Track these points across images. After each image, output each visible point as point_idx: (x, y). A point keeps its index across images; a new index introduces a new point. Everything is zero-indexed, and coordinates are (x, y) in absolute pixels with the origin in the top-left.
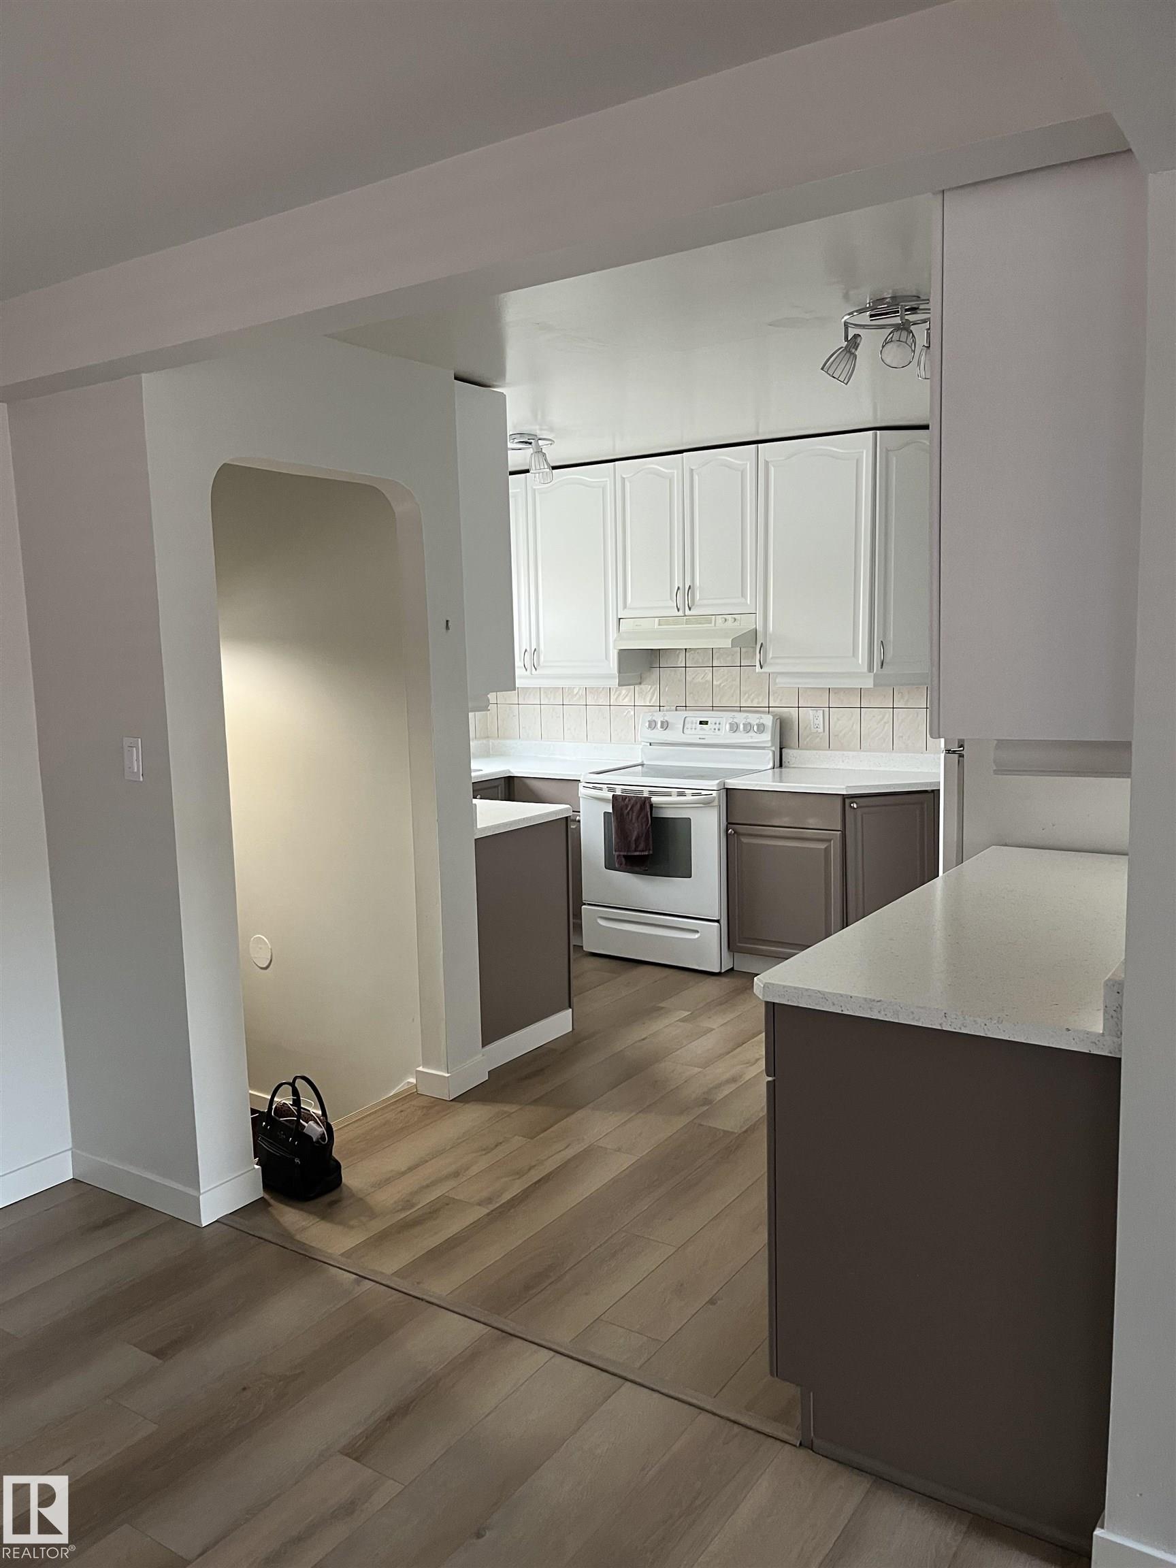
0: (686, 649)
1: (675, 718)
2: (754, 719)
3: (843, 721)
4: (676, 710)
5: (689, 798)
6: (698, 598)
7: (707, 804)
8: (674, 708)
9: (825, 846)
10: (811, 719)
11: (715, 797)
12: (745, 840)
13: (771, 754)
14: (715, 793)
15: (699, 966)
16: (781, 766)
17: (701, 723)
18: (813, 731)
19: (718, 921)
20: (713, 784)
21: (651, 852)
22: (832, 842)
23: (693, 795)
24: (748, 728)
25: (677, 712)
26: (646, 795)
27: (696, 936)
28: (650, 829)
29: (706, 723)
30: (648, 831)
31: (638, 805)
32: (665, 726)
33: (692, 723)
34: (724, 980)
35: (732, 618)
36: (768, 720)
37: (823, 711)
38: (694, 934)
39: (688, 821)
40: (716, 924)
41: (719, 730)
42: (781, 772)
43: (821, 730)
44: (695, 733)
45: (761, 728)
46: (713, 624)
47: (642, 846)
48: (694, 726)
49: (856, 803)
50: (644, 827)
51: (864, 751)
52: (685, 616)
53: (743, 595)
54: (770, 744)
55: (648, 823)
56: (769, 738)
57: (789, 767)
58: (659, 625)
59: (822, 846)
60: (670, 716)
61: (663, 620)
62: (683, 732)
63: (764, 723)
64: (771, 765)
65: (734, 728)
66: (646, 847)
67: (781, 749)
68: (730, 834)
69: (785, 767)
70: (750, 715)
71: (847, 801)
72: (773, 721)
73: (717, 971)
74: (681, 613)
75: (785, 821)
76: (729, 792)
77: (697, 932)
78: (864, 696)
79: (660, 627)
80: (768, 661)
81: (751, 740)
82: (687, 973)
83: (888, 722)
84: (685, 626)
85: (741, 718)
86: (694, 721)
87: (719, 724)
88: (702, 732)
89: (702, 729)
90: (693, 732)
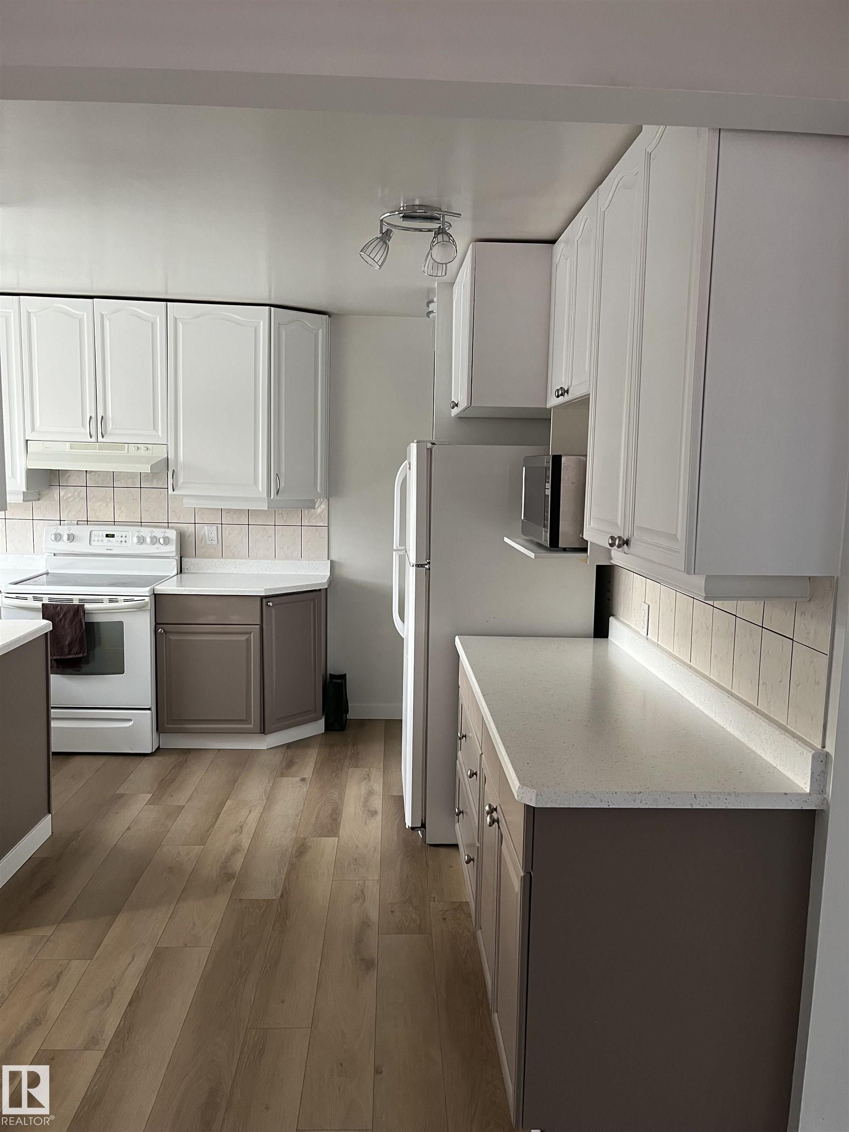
0: (86, 471)
1: (82, 531)
2: (159, 533)
3: (234, 535)
4: (77, 524)
5: (121, 604)
6: (111, 428)
7: (140, 608)
8: (76, 522)
9: (246, 638)
10: (208, 532)
11: (147, 602)
12: (173, 637)
13: (175, 562)
14: (147, 599)
15: (132, 750)
16: (181, 572)
17: (107, 536)
18: (207, 543)
19: (149, 709)
20: (146, 591)
21: (85, 654)
22: (252, 634)
23: (126, 601)
24: (155, 540)
25: (79, 526)
26: (76, 602)
27: (131, 723)
28: (84, 634)
29: (113, 536)
30: (82, 637)
31: (72, 613)
32: (71, 537)
33: (99, 536)
34: (154, 759)
35: (144, 447)
36: (172, 534)
37: (217, 526)
38: (128, 722)
39: (121, 623)
40: (149, 712)
41: (125, 542)
42: (181, 578)
43: (215, 542)
44: (101, 545)
45: (167, 541)
46: (126, 451)
47: (75, 650)
48: (100, 539)
49: (272, 602)
50: (78, 632)
51: (252, 559)
52: (97, 442)
53: (155, 427)
54: (174, 554)
55: (82, 628)
56: (174, 549)
57: (188, 573)
58: (71, 448)
59: (244, 637)
60: (75, 530)
61: (73, 444)
62: (90, 544)
63: (168, 536)
64: (175, 572)
65: (141, 540)
66: (80, 649)
67: (181, 557)
68: (160, 633)
69: (185, 573)
70: (154, 529)
71: (264, 601)
72: (176, 534)
73: (150, 752)
74: (93, 439)
75: (211, 619)
76: (157, 598)
77: (130, 720)
78: (251, 516)
79: (71, 450)
80: (179, 485)
81: (157, 551)
82: (121, 758)
83: (271, 536)
84: (98, 451)
85: (146, 532)
86: (101, 534)
87: (126, 537)
88: (109, 544)
89: (109, 541)
90: (100, 543)
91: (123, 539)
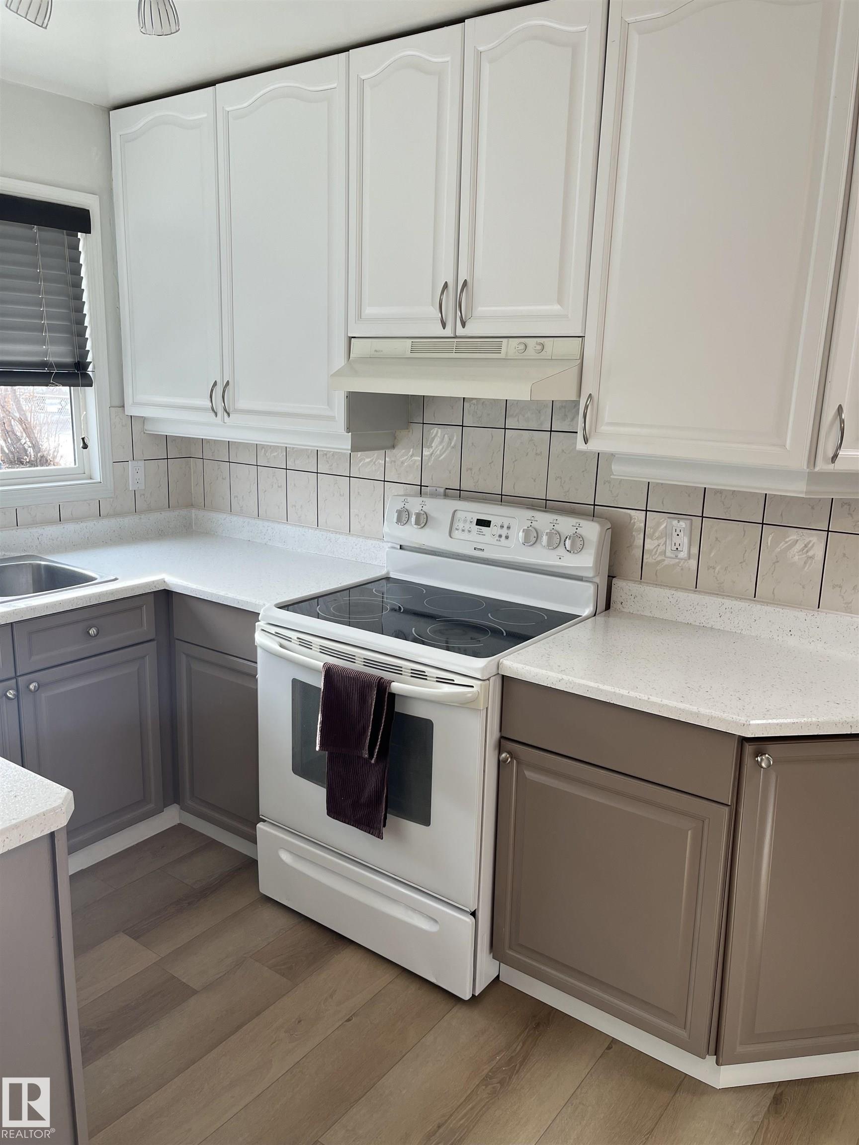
1: (441, 509)
2: (566, 525)
8: (442, 490)
12: (530, 775)
13: (593, 589)
14: (477, 686)
16: (608, 607)
17: (479, 522)
18: (669, 557)
19: (472, 914)
23: (440, 679)
24: (556, 540)
29: (488, 524)
32: (423, 519)
33: (465, 521)
36: (592, 529)
37: (692, 521)
38: (431, 923)
39: (431, 726)
40: (468, 918)
41: (507, 537)
44: (468, 539)
45: (577, 543)
48: (467, 527)
49: (767, 756)
52: (455, 337)
53: (560, 298)
56: (591, 561)
57: (621, 614)
60: (433, 505)
61: (420, 342)
62: (450, 534)
63: (586, 532)
65: (532, 538)
67: (611, 577)
68: (504, 759)
69: (616, 613)
71: (749, 749)
72: (600, 530)
73: (465, 994)
74: (448, 331)
77: (437, 922)
80: (598, 429)
81: (559, 562)
85: (545, 521)
86: (469, 519)
87: (509, 528)
88: (480, 538)
89: (480, 533)
90: (465, 536)
91: (504, 532)
